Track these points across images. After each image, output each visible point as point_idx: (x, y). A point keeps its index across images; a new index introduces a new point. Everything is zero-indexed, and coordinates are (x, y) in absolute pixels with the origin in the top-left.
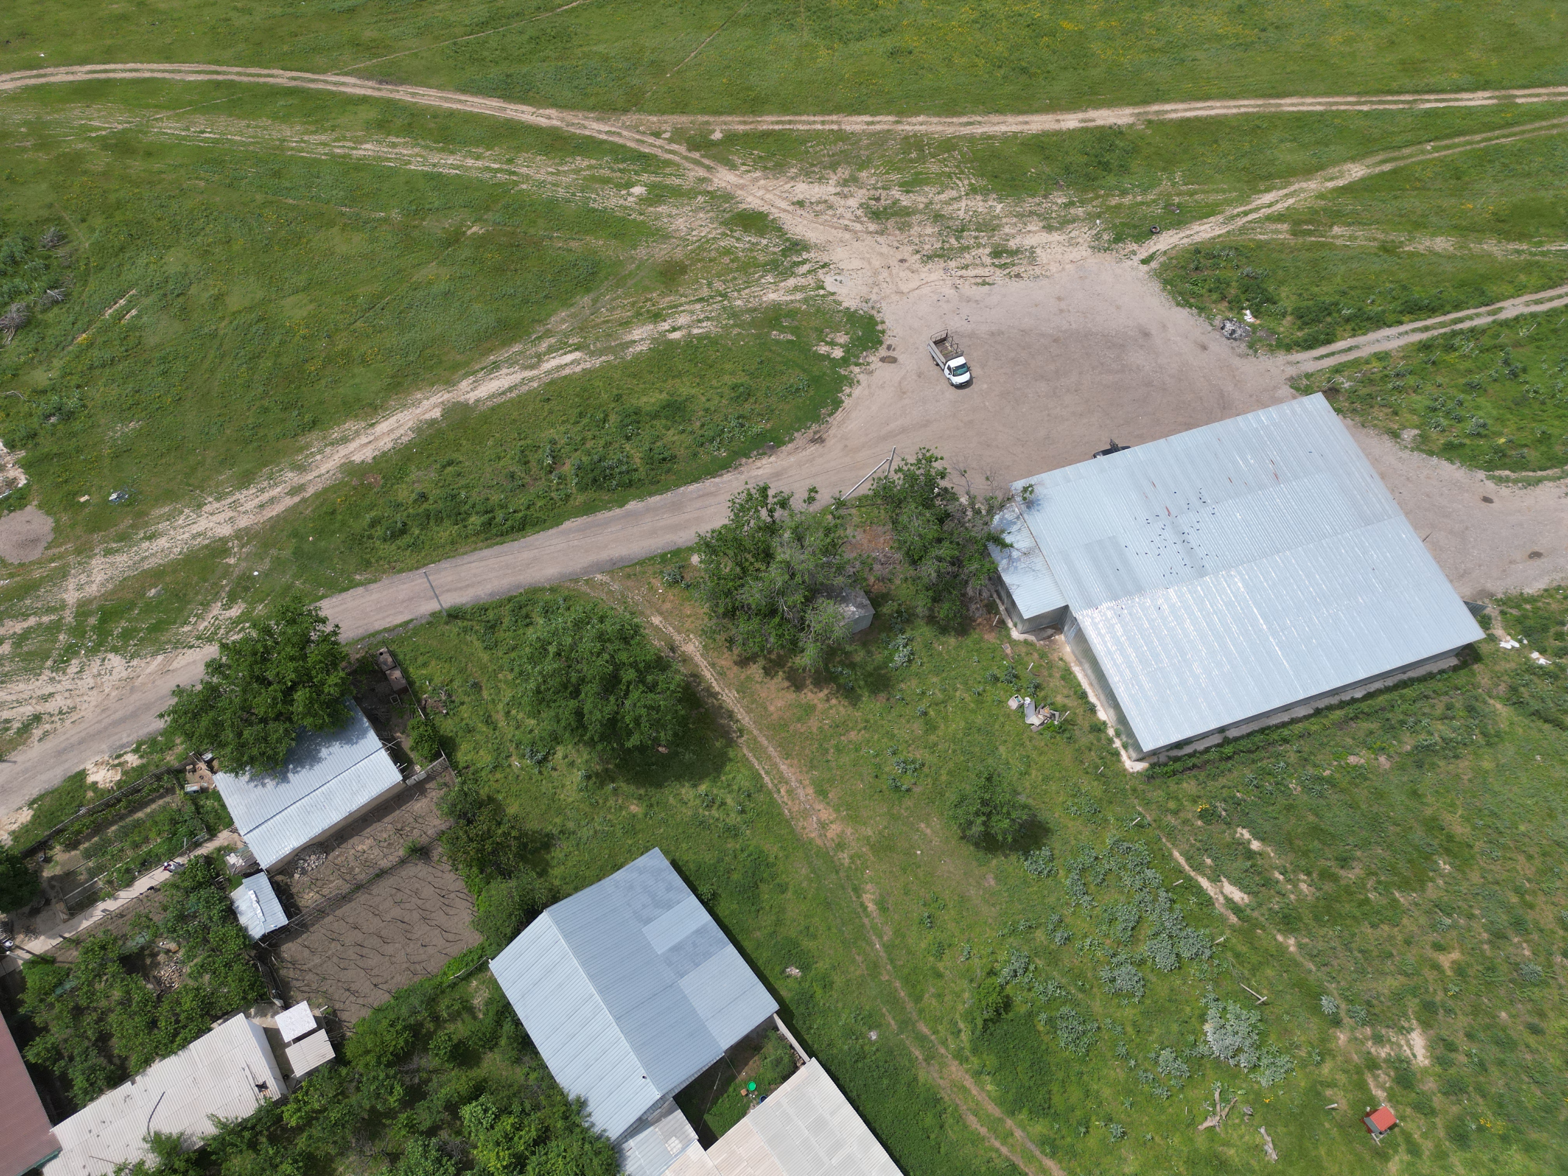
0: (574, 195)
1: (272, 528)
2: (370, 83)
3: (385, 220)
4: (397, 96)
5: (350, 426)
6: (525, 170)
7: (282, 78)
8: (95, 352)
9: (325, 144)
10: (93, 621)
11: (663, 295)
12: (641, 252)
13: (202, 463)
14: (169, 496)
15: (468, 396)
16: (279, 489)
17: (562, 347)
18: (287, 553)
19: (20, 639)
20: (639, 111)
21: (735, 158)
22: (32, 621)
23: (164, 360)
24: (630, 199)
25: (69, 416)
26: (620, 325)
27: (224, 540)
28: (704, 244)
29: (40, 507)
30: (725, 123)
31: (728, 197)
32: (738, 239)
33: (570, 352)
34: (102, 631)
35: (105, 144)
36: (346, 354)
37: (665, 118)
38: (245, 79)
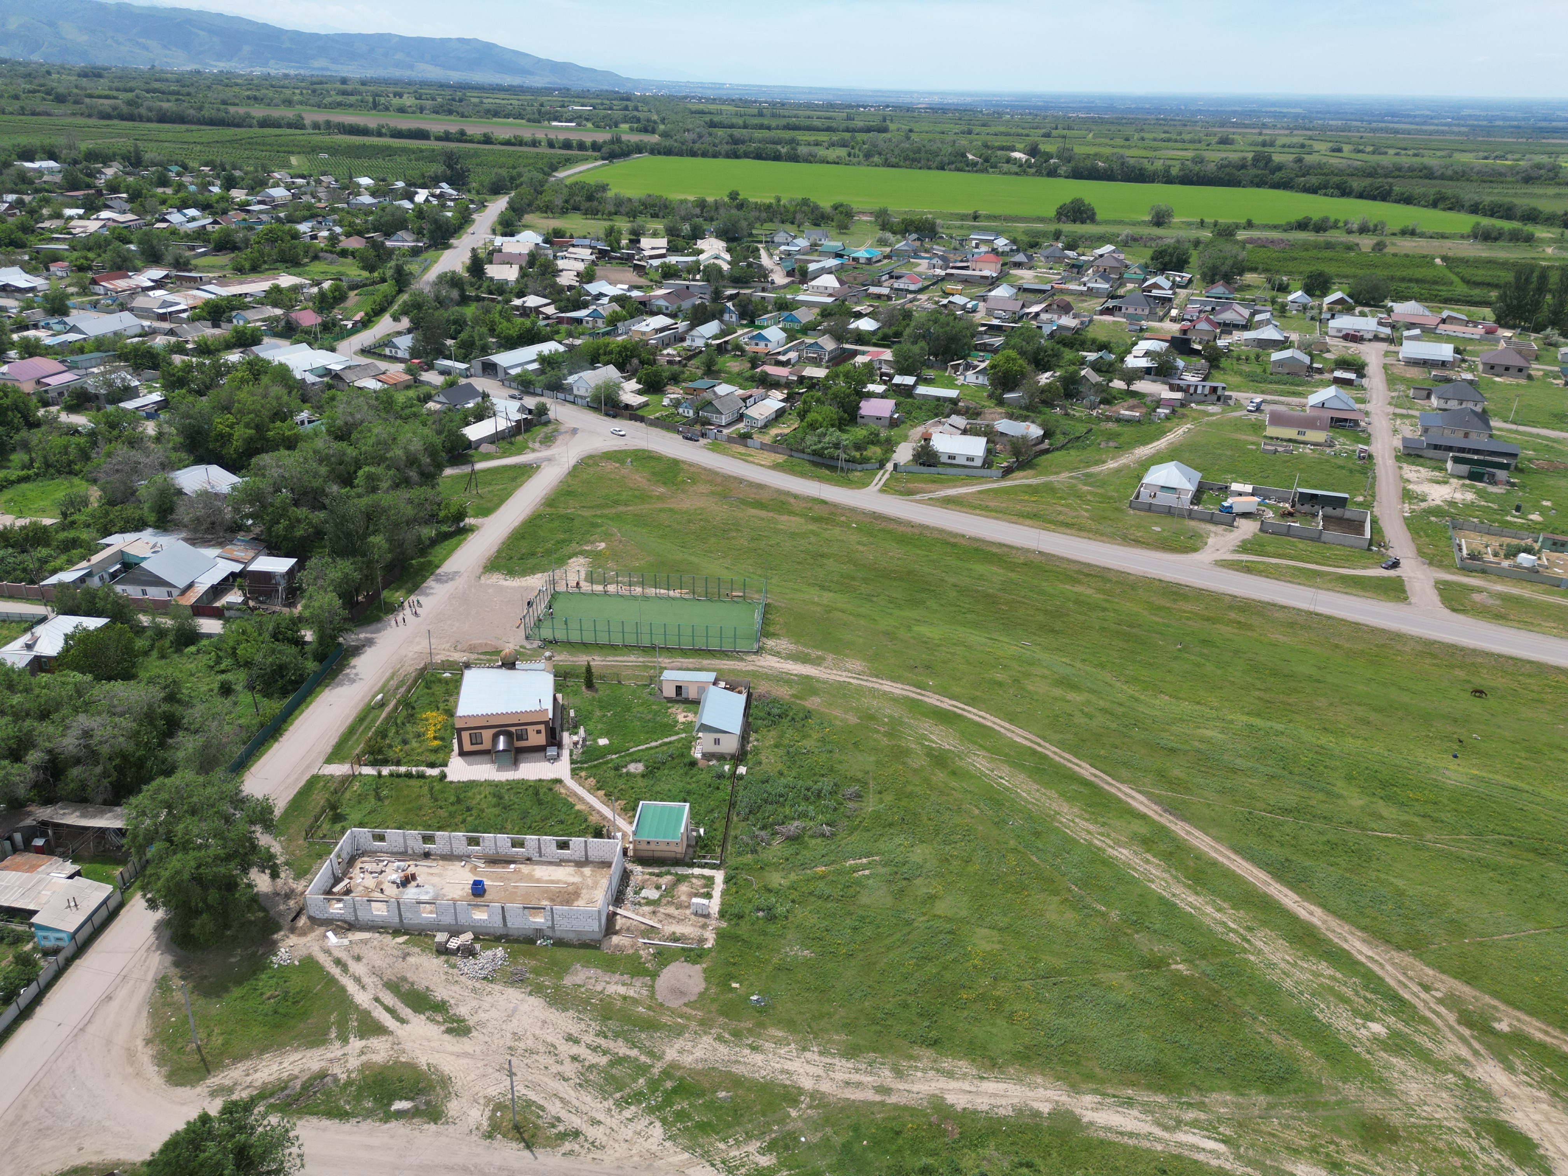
0: (1301, 993)
1: (843, 1109)
2: (1156, 808)
3: (1103, 915)
4: (1173, 827)
5: (963, 1066)
6: (1260, 944)
7: (1086, 770)
8: (821, 884)
9: (1089, 832)
10: (669, 1085)
11: (1354, 1148)
12: (1350, 1090)
13: (830, 1015)
14: (790, 1025)
15: (1085, 1112)
16: (870, 1079)
17: (1209, 1129)
18: (838, 1141)
19: (618, 1061)
20: (1415, 956)
21: (1518, 1062)
22: (634, 1053)
23: (862, 919)
24: (1363, 1031)
25: (772, 918)
26: (1288, 1148)
27: (800, 1091)
28: (1431, 1128)
29: (705, 971)
30: (1519, 1020)
31: (1487, 1095)
32: (1482, 1149)
33: (1216, 1140)
34: (669, 1098)
35: (930, 753)
36: (999, 1002)
37: (1444, 977)
38: (1057, 758)
